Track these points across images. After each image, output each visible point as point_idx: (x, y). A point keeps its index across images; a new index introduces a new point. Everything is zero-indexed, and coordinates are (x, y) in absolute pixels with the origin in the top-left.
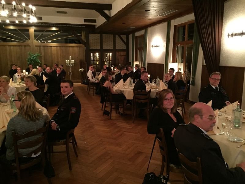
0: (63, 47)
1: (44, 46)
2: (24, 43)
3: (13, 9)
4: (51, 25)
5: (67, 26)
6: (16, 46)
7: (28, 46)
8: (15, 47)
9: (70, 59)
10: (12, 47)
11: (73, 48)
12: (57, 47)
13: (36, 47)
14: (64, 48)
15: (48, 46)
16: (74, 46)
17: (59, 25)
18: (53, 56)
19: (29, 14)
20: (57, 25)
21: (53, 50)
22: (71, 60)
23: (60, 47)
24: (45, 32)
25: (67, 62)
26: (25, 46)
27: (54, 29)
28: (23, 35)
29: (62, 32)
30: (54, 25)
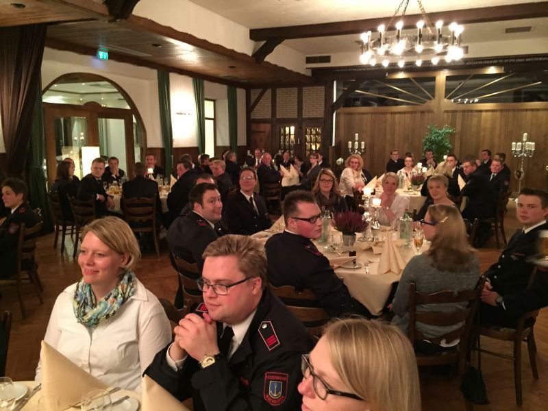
0: (508, 110)
1: (463, 111)
2: (422, 107)
3: (416, 38)
4: (486, 62)
5: (528, 60)
6: (404, 113)
7: (430, 111)
8: (403, 115)
9: (525, 139)
10: (397, 116)
11: (535, 113)
12: (495, 113)
13: (446, 114)
14: (511, 113)
15: (472, 111)
16: (538, 107)
17: (506, 61)
18: (482, 133)
19: (446, 44)
20: (500, 61)
21: (483, 118)
22: (526, 141)
23: (501, 111)
24: (471, 79)
25: (516, 146)
26: (423, 112)
27: (492, 70)
28: (422, 89)
29: (512, 77)
30: (495, 62)
